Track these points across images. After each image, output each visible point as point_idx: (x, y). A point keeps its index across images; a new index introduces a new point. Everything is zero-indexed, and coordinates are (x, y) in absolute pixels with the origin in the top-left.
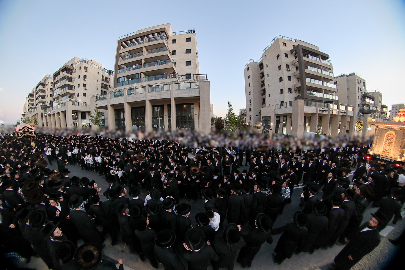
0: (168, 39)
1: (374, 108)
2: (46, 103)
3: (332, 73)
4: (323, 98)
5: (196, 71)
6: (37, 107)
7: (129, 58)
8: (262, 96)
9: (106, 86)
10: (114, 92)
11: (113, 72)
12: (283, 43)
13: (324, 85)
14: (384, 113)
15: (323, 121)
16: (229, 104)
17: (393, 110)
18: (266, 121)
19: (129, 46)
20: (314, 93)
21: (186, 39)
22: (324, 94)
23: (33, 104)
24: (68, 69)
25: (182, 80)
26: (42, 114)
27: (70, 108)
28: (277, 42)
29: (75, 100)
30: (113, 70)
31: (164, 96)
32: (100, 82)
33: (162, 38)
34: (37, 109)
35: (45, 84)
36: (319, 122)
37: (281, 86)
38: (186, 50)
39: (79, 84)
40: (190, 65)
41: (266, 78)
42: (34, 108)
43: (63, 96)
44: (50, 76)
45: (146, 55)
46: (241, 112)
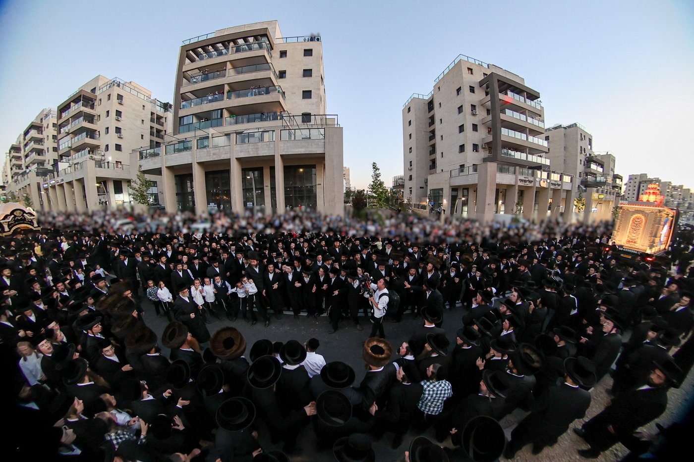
0: (273, 49)
1: (603, 179)
2: (45, 165)
3: (543, 121)
4: (527, 161)
5: (319, 109)
6: (28, 171)
7: (200, 81)
8: (431, 156)
9: (159, 131)
10: (173, 143)
11: (171, 106)
12: (469, 69)
13: (529, 141)
14: (617, 187)
15: (524, 198)
16: (375, 167)
17: (630, 182)
18: (436, 195)
19: (202, 59)
20: (513, 153)
21: (305, 50)
22: (529, 155)
23: (19, 167)
24: (85, 98)
25: (295, 124)
26: (39, 184)
27: (91, 173)
28: (458, 65)
29: (100, 157)
30: (172, 102)
31: (263, 152)
32: (148, 124)
33: (261, 47)
34: (28, 176)
35: (41, 127)
36: (519, 199)
37: (460, 139)
38: (304, 70)
39: (108, 128)
40: (310, 97)
41: (437, 125)
42: (24, 174)
43: (78, 149)
44: (50, 111)
45: (231, 76)
46: (396, 181)
